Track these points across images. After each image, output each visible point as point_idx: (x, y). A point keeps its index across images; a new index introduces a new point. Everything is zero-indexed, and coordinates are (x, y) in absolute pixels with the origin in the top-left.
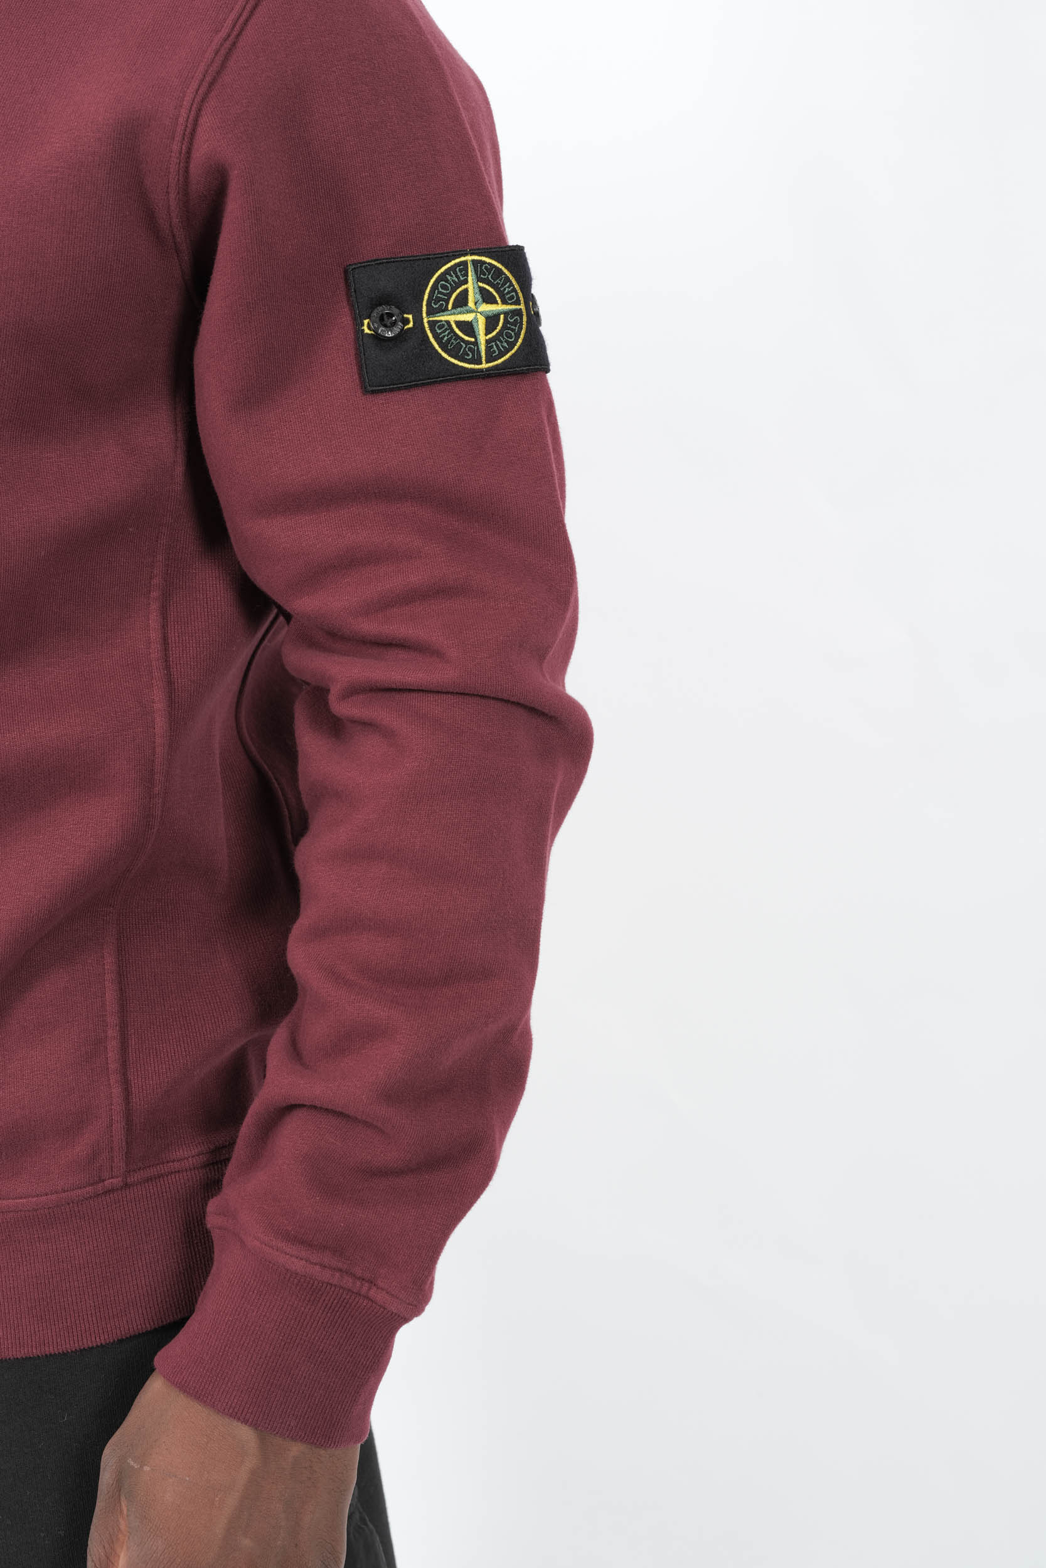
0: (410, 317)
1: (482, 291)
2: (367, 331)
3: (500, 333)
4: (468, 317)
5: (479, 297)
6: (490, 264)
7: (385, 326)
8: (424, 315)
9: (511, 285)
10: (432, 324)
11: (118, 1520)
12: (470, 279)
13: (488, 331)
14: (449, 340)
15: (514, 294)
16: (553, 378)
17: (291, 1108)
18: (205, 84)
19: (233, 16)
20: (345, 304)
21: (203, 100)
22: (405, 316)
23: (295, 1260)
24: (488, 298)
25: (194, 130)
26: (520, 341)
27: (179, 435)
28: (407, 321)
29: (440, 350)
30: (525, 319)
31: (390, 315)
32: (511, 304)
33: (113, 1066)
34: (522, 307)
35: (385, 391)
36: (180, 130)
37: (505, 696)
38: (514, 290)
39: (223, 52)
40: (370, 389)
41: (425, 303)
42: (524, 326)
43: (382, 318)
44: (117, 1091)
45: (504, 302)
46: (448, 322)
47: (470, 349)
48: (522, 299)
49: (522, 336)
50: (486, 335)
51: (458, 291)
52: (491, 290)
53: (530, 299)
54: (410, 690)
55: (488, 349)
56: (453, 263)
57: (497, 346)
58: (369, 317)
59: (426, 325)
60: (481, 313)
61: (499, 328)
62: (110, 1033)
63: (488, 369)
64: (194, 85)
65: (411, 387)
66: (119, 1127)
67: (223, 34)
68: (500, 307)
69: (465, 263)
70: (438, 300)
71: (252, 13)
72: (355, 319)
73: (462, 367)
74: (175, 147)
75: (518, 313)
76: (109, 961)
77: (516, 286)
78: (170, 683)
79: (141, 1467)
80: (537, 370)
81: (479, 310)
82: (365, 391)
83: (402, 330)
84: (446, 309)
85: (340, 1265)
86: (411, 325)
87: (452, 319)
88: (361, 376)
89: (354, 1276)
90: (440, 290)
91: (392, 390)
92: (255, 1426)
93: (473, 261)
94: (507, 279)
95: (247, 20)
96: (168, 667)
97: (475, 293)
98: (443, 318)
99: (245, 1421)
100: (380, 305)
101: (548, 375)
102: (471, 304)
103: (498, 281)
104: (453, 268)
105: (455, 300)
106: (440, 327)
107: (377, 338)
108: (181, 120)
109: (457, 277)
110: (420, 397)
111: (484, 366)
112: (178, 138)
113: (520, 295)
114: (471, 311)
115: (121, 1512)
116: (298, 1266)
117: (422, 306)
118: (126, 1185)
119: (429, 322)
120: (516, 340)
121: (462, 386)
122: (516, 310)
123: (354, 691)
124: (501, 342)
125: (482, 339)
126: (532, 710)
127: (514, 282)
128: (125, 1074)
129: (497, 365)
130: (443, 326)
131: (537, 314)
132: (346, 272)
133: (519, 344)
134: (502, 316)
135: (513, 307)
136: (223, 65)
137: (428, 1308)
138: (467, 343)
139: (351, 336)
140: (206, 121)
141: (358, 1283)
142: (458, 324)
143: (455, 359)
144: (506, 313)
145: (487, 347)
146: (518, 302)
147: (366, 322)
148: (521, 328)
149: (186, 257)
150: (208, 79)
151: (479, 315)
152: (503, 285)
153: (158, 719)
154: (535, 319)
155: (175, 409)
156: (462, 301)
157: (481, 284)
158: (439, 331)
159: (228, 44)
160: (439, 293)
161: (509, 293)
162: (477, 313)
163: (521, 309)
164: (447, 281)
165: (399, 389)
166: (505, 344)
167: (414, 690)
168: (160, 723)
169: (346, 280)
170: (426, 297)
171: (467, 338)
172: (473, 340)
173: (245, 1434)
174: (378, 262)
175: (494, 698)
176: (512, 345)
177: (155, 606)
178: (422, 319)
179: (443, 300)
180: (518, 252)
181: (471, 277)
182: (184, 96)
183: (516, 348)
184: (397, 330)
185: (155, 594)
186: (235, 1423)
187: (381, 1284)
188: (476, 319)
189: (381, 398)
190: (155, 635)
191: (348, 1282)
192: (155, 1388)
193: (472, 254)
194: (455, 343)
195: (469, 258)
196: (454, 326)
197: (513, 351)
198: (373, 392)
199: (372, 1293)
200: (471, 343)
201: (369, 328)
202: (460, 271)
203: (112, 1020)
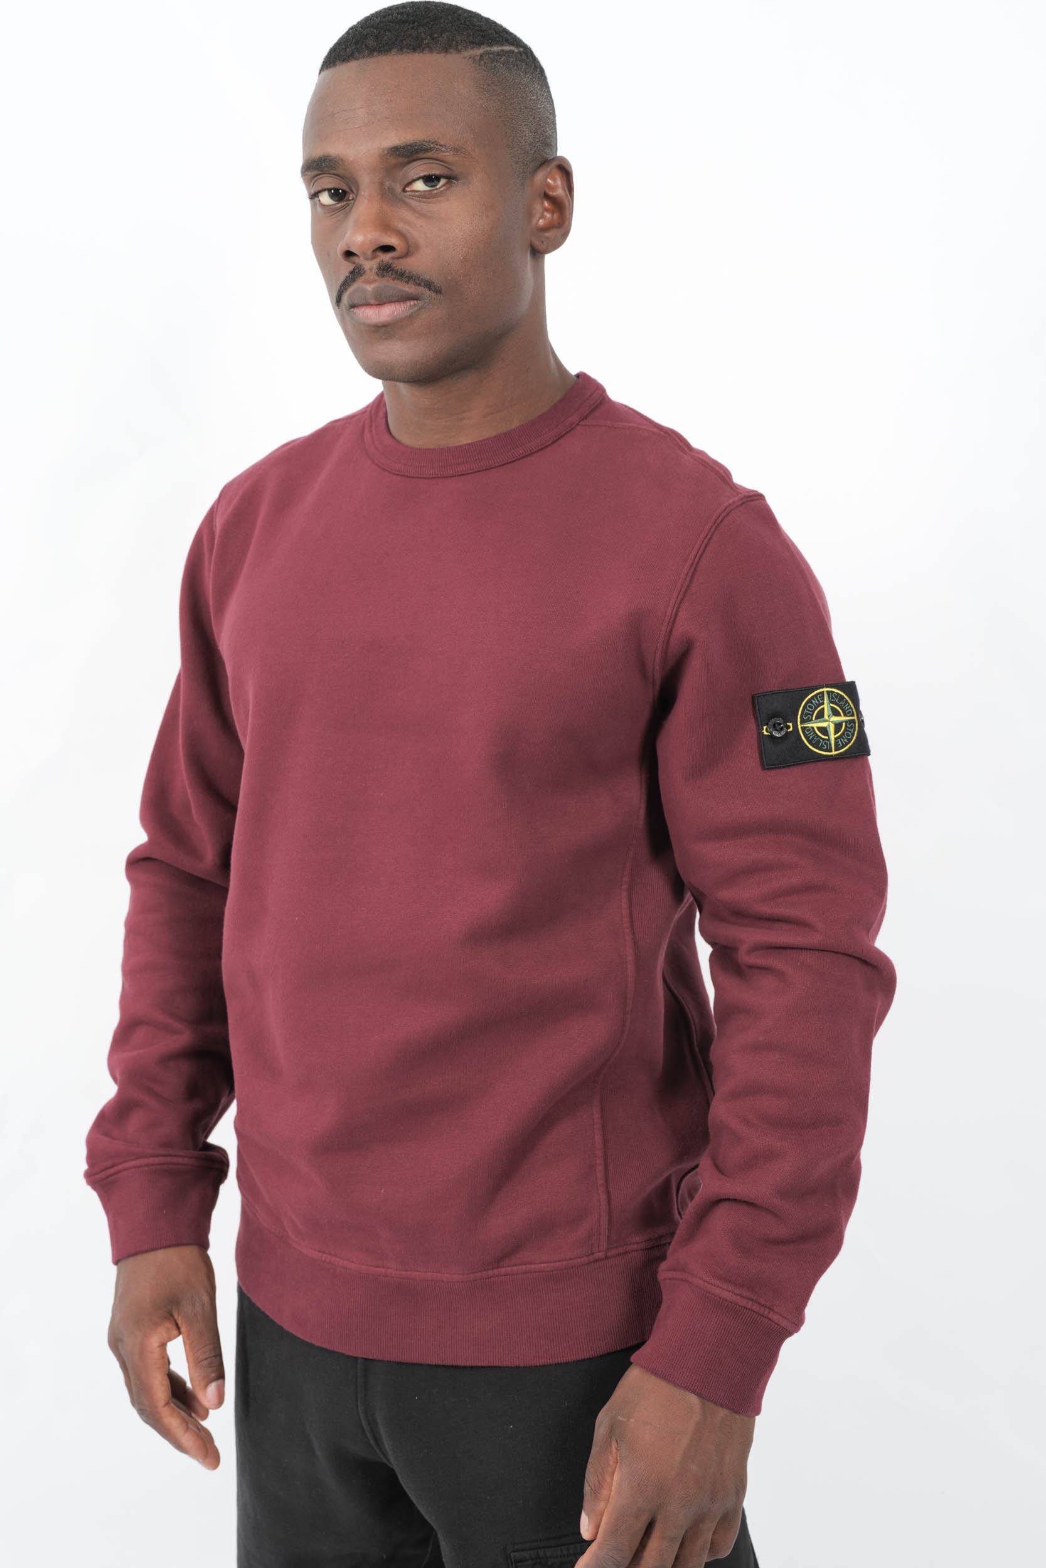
0: (791, 724)
1: (832, 709)
2: (765, 733)
3: (843, 734)
4: (824, 725)
5: (831, 713)
6: (837, 693)
7: (776, 730)
8: (799, 723)
9: (849, 705)
10: (803, 729)
11: (608, 1458)
12: (825, 702)
13: (836, 732)
14: (813, 738)
15: (850, 710)
16: (871, 759)
17: (721, 1200)
18: (682, 593)
19: (694, 552)
20: (752, 717)
21: (680, 603)
22: (788, 724)
23: (725, 1292)
24: (835, 713)
25: (675, 619)
26: (854, 738)
27: (643, 790)
28: (789, 727)
29: (808, 744)
30: (857, 725)
31: (780, 724)
32: (849, 716)
33: (601, 1182)
34: (855, 718)
35: (775, 768)
36: (667, 620)
37: (850, 952)
38: (851, 708)
39: (690, 574)
40: (766, 767)
41: (799, 716)
42: (857, 729)
43: (774, 725)
44: (603, 1197)
45: (845, 715)
46: (813, 728)
47: (825, 743)
48: (855, 713)
49: (855, 735)
50: (835, 735)
51: (818, 709)
52: (838, 708)
53: (859, 713)
54: (792, 948)
55: (836, 743)
56: (815, 692)
57: (841, 740)
58: (767, 725)
59: (800, 730)
60: (832, 722)
61: (842, 731)
62: (598, 1161)
63: (836, 755)
64: (675, 594)
65: (790, 766)
66: (604, 1219)
67: (690, 562)
68: (843, 718)
69: (822, 693)
70: (808, 714)
71: (704, 551)
72: (758, 726)
73: (820, 754)
74: (664, 629)
75: (853, 721)
76: (597, 1116)
77: (852, 706)
78: (635, 943)
79: (628, 1420)
80: (864, 755)
81: (831, 720)
82: (764, 768)
83: (787, 732)
84: (812, 720)
85: (752, 1297)
86: (791, 729)
87: (815, 725)
88: (761, 759)
89: (760, 1304)
90: (808, 708)
91: (779, 768)
92: (699, 1395)
93: (828, 692)
94: (847, 701)
95: (702, 555)
96: (634, 934)
97: (828, 710)
98: (809, 725)
99: (694, 1392)
100: (774, 717)
101: (869, 757)
102: (826, 717)
103: (841, 703)
104: (816, 696)
105: (817, 714)
106: (808, 731)
107: (772, 737)
108: (668, 614)
109: (818, 700)
110: (796, 772)
111: (834, 753)
112: (666, 624)
113: (854, 710)
114: (827, 721)
115: (611, 1452)
116: (727, 1295)
117: (797, 719)
118: (606, 1258)
119: (802, 728)
120: (852, 738)
121: (820, 765)
122: (852, 720)
123: (756, 948)
124: (843, 739)
125: (832, 737)
126: (865, 962)
127: (850, 702)
128: (607, 1187)
129: (841, 753)
130: (810, 730)
131: (863, 721)
132: (753, 697)
133: (853, 740)
134: (844, 724)
135: (851, 718)
136: (691, 582)
137: (802, 1328)
138: (824, 739)
139: (755, 736)
140: (682, 614)
141: (762, 1309)
142: (819, 728)
143: (816, 748)
144: (846, 722)
145: (835, 744)
146: (853, 715)
147: (765, 728)
148: (855, 730)
149: (657, 687)
150: (683, 590)
151: (831, 723)
152: (845, 705)
153: (629, 966)
154: (861, 723)
155: (641, 775)
156: (821, 715)
157: (832, 705)
158: (807, 733)
159: (692, 570)
160: (808, 710)
161: (848, 709)
162: (829, 722)
163: (854, 720)
164: (812, 703)
165: (784, 767)
166: (846, 740)
167: (795, 948)
168: (631, 968)
169: (753, 703)
170: (800, 713)
171: (823, 737)
172: (827, 738)
173: (693, 1399)
174: (773, 693)
175: (843, 954)
176: (850, 741)
177: (624, 894)
178: (797, 726)
179: (810, 714)
180: (852, 685)
181: (826, 701)
182: (670, 600)
183: (852, 742)
184: (783, 733)
185: (625, 887)
186: (687, 1393)
187: (776, 1310)
188: (829, 725)
189: (773, 772)
190: (625, 912)
191: (756, 1307)
192: (633, 1376)
193: (827, 687)
194: (817, 739)
195: (825, 690)
196: (816, 730)
197: (850, 744)
198: (768, 769)
199: (770, 1315)
200: (825, 739)
201: (767, 731)
202: (820, 697)
203: (600, 1153)
